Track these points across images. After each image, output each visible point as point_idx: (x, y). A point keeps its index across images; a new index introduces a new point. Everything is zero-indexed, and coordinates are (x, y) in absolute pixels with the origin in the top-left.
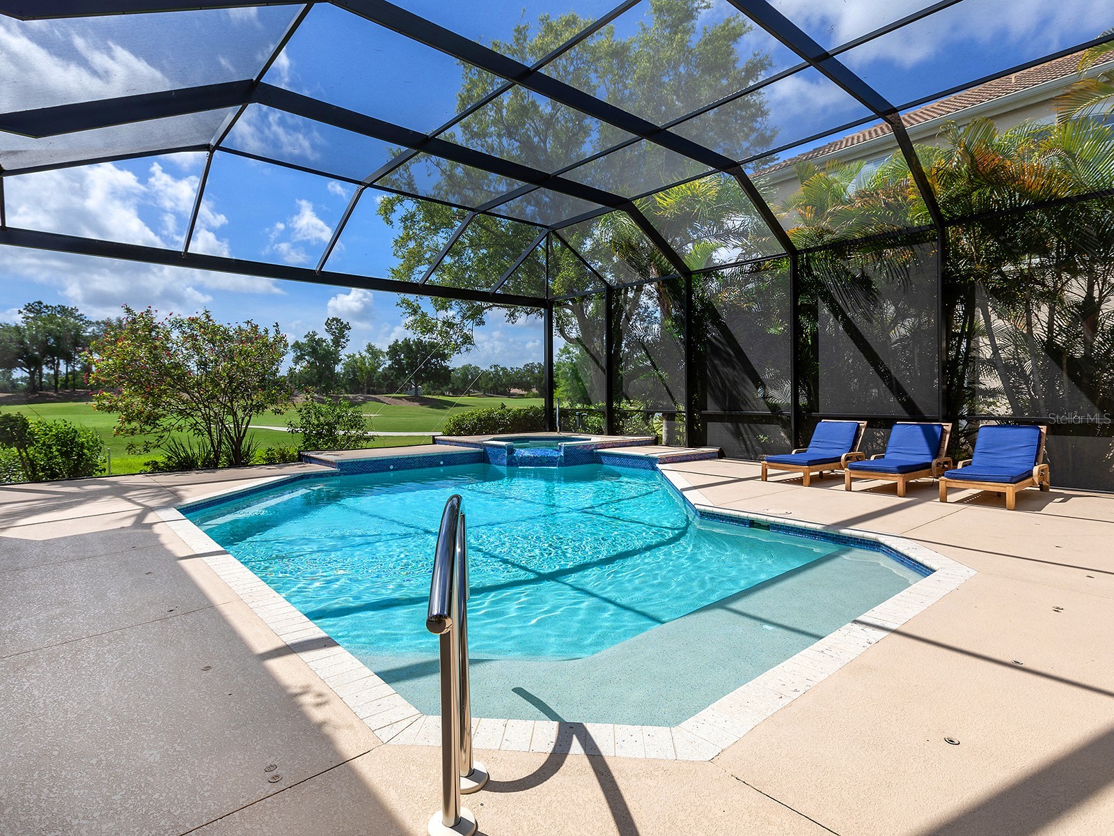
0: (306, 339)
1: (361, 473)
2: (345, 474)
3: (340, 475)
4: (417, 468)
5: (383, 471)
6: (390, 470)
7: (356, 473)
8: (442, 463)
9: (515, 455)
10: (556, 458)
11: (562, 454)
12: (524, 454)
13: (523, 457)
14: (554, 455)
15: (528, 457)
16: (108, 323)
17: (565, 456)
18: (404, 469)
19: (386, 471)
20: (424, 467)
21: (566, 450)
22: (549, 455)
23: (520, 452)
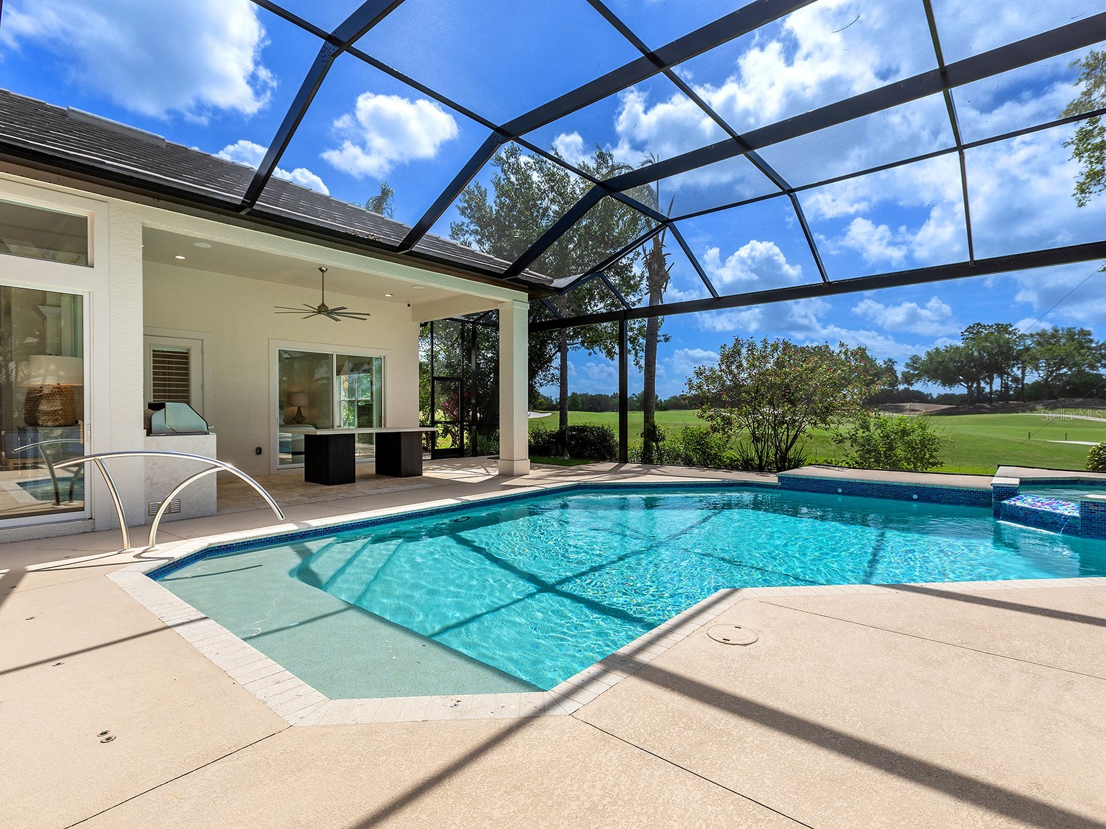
1: (803, 490)
2: (786, 489)
3: (780, 488)
4: (876, 497)
5: (829, 493)
6: (839, 494)
8: (915, 497)
9: (1006, 502)
10: (1066, 518)
11: (1077, 514)
12: (1019, 504)
13: (1015, 507)
14: (1066, 513)
15: (1022, 508)
16: (1042, 334)
17: (1083, 518)
18: (857, 495)
19: (833, 493)
20: (887, 498)
21: (1085, 506)
22: (1058, 511)
23: (1018, 499)
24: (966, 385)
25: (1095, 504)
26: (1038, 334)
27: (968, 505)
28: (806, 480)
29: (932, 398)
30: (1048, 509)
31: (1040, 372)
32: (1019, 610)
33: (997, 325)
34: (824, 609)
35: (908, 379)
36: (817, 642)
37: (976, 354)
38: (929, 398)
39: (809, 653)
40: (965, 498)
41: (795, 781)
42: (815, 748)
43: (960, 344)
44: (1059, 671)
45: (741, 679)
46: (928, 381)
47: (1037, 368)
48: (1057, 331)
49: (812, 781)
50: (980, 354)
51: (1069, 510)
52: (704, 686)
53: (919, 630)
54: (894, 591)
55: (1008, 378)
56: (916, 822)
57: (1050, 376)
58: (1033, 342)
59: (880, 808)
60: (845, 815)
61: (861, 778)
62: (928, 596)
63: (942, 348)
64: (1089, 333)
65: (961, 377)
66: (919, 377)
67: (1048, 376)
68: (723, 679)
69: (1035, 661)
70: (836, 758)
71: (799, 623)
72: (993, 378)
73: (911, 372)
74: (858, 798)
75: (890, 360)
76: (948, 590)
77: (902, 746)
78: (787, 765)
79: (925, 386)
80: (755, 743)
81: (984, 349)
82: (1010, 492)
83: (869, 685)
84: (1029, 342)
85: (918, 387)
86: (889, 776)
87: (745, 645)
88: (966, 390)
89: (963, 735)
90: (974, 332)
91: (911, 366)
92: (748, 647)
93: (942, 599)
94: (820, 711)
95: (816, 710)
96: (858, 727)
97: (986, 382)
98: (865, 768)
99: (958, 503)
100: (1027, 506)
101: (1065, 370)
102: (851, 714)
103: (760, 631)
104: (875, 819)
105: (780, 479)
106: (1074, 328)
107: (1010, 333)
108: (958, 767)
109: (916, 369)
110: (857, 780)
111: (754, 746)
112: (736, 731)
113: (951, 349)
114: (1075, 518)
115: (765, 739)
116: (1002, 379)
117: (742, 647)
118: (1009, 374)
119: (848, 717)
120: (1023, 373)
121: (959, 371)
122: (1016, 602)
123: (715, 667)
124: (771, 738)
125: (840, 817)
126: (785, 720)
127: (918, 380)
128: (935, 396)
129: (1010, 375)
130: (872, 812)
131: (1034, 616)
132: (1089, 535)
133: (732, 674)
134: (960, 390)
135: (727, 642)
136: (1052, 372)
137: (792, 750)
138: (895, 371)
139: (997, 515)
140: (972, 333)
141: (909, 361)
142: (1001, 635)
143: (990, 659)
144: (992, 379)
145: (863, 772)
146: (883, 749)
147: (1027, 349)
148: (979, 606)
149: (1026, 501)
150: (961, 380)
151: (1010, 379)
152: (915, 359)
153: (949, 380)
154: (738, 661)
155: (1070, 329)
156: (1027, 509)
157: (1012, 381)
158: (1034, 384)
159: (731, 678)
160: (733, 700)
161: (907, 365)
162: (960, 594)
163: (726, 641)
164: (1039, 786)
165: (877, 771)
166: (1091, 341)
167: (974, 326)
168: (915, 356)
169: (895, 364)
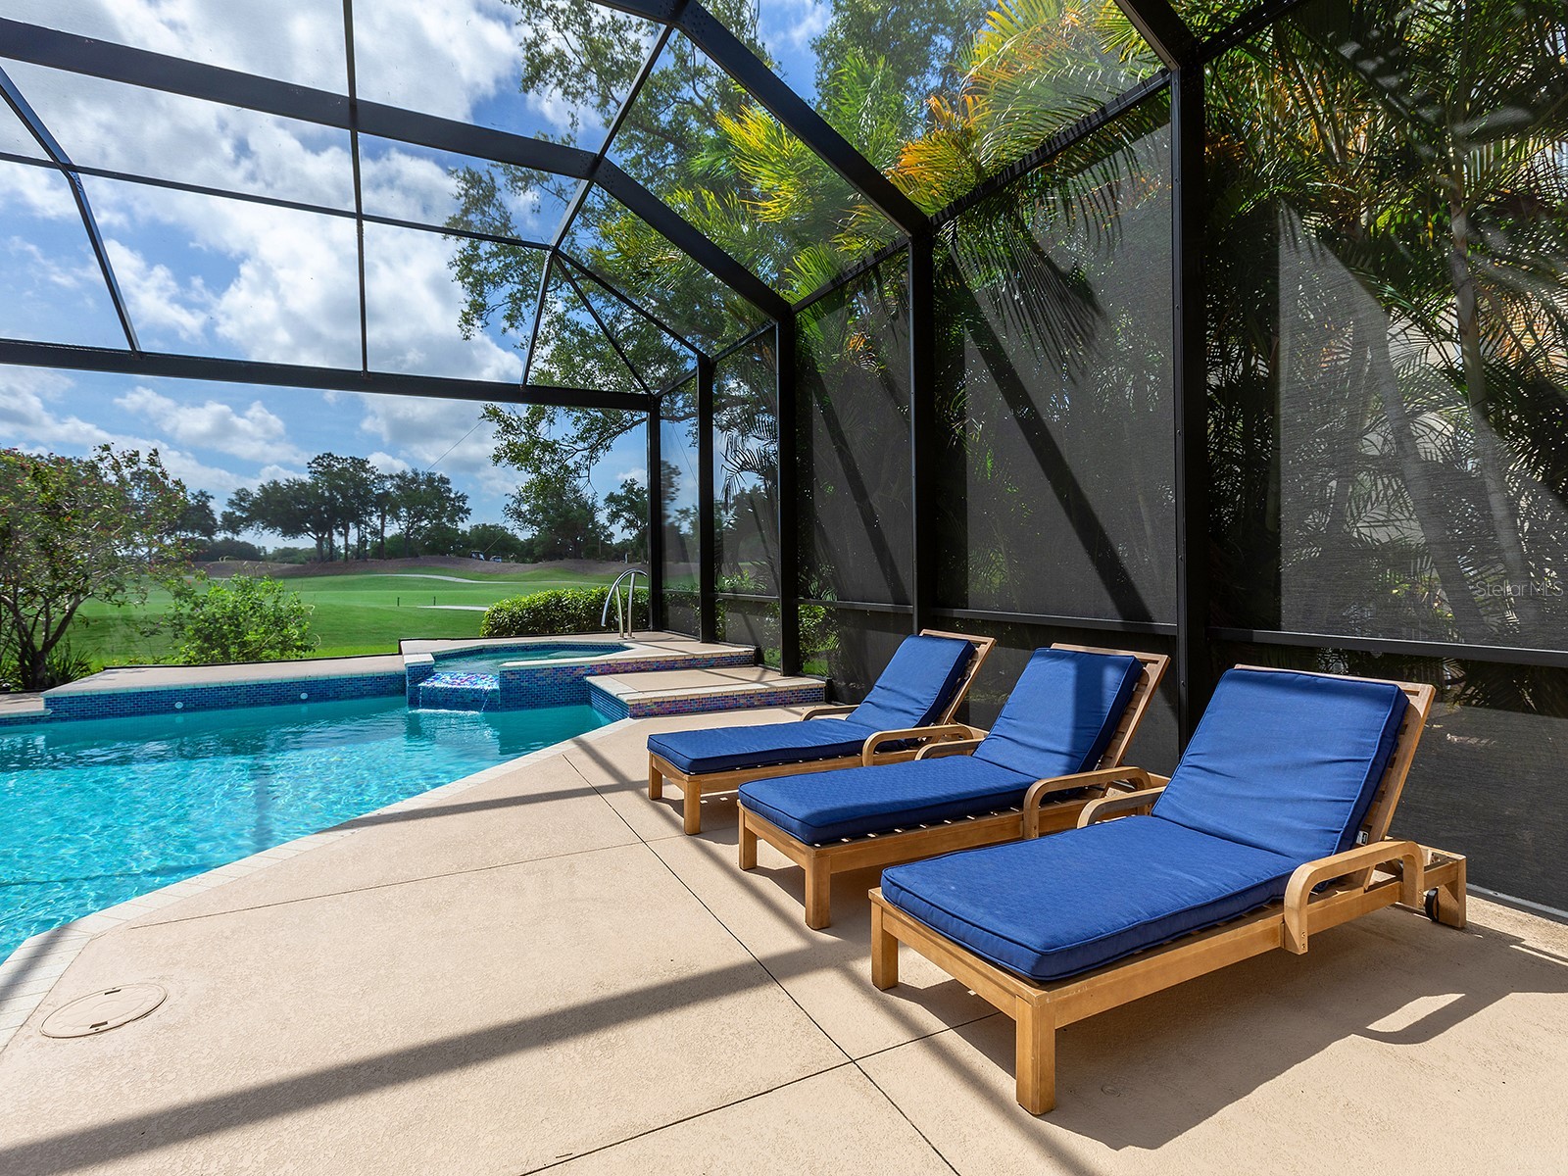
0: (622, 490)
1: (104, 716)
2: (63, 720)
3: (50, 720)
4: (243, 706)
5: (158, 713)
6: (177, 711)
7: (93, 717)
8: (304, 696)
9: (422, 684)
10: (486, 693)
11: (496, 686)
12: (438, 684)
13: (434, 689)
14: (486, 687)
15: (441, 690)
16: (402, 477)
17: (502, 690)
18: (210, 708)
19: (166, 712)
20: (262, 704)
21: (505, 677)
22: (478, 687)
23: (436, 679)
24: (315, 537)
25: (512, 672)
26: (398, 476)
27: (374, 696)
28: (109, 696)
29: (265, 553)
30: (467, 686)
31: (401, 523)
32: (494, 807)
33: (353, 459)
34: (259, 896)
35: (232, 523)
36: (275, 949)
37: (327, 494)
38: (262, 554)
39: (273, 972)
40: (370, 687)
41: (356, 1168)
42: (358, 1103)
43: (306, 478)
44: (558, 859)
45: (171, 1077)
46: (263, 529)
47: (398, 519)
48: (417, 474)
49: (380, 1149)
50: (331, 494)
51: (489, 684)
52: (95, 1131)
53: (405, 872)
54: (347, 833)
55: (366, 529)
56: (524, 1103)
57: (411, 528)
58: (393, 485)
59: (480, 1116)
60: (446, 1159)
61: (439, 1098)
62: (394, 825)
63: (283, 483)
64: (447, 482)
65: (308, 525)
66: (248, 522)
67: (409, 528)
68: (132, 1096)
69: (534, 858)
70: (395, 1094)
71: (228, 933)
72: (349, 528)
73: (238, 513)
74: (450, 1125)
75: (202, 494)
76: (413, 809)
77: (462, 1025)
78: (332, 1154)
79: (259, 536)
80: (261, 1158)
81: (338, 488)
82: (423, 672)
83: (382, 972)
84: (388, 484)
85: (248, 536)
86: (467, 1072)
87: (146, 1015)
88: (315, 542)
89: (514, 973)
90: (324, 464)
91: (236, 504)
92: (153, 1015)
93: (411, 822)
94: (337, 1045)
95: (329, 1049)
96: (398, 1035)
97: (340, 533)
98: (436, 1082)
99: (362, 696)
100: (446, 685)
101: (426, 522)
102: (381, 1025)
103: (162, 978)
104: (481, 1136)
105: (49, 702)
106: (435, 474)
107: (366, 471)
108: (528, 1011)
109: (244, 509)
110: (436, 1104)
111: (263, 1165)
112: (214, 1164)
113: (294, 484)
114: (495, 691)
115: (273, 1142)
116: (359, 529)
117: (140, 1021)
118: (367, 525)
119: (379, 1031)
120: (383, 526)
121: (305, 516)
122: (486, 799)
123: (102, 1085)
124: (284, 1134)
125: (442, 1165)
126: (290, 1092)
127: (248, 526)
128: (270, 550)
129: (369, 525)
130: (474, 1130)
131: (510, 808)
132: (508, 708)
133: (148, 1076)
134: (306, 542)
135: (101, 1028)
136: (413, 523)
137: (327, 1128)
138: (211, 511)
139: (414, 703)
140: (322, 465)
141: (234, 497)
142: (492, 842)
143: (496, 874)
144: (347, 529)
145: (437, 1088)
146: (443, 1043)
147: (387, 494)
148: (454, 816)
149: (443, 681)
150: (308, 529)
151: (368, 531)
152: (243, 495)
153: (292, 529)
154: (147, 1049)
155: (430, 474)
156: (446, 689)
157: (370, 533)
158: (392, 537)
159: (148, 1085)
160: (175, 1119)
161: (231, 503)
162: (427, 809)
163: (98, 1028)
164: (600, 984)
165: (452, 1075)
166: (450, 490)
167: (324, 457)
168: (243, 490)
169: (211, 499)
